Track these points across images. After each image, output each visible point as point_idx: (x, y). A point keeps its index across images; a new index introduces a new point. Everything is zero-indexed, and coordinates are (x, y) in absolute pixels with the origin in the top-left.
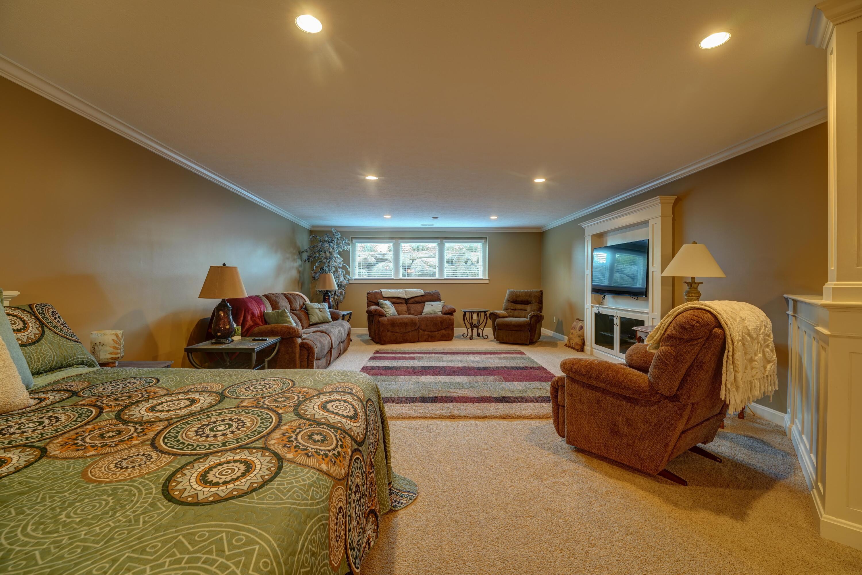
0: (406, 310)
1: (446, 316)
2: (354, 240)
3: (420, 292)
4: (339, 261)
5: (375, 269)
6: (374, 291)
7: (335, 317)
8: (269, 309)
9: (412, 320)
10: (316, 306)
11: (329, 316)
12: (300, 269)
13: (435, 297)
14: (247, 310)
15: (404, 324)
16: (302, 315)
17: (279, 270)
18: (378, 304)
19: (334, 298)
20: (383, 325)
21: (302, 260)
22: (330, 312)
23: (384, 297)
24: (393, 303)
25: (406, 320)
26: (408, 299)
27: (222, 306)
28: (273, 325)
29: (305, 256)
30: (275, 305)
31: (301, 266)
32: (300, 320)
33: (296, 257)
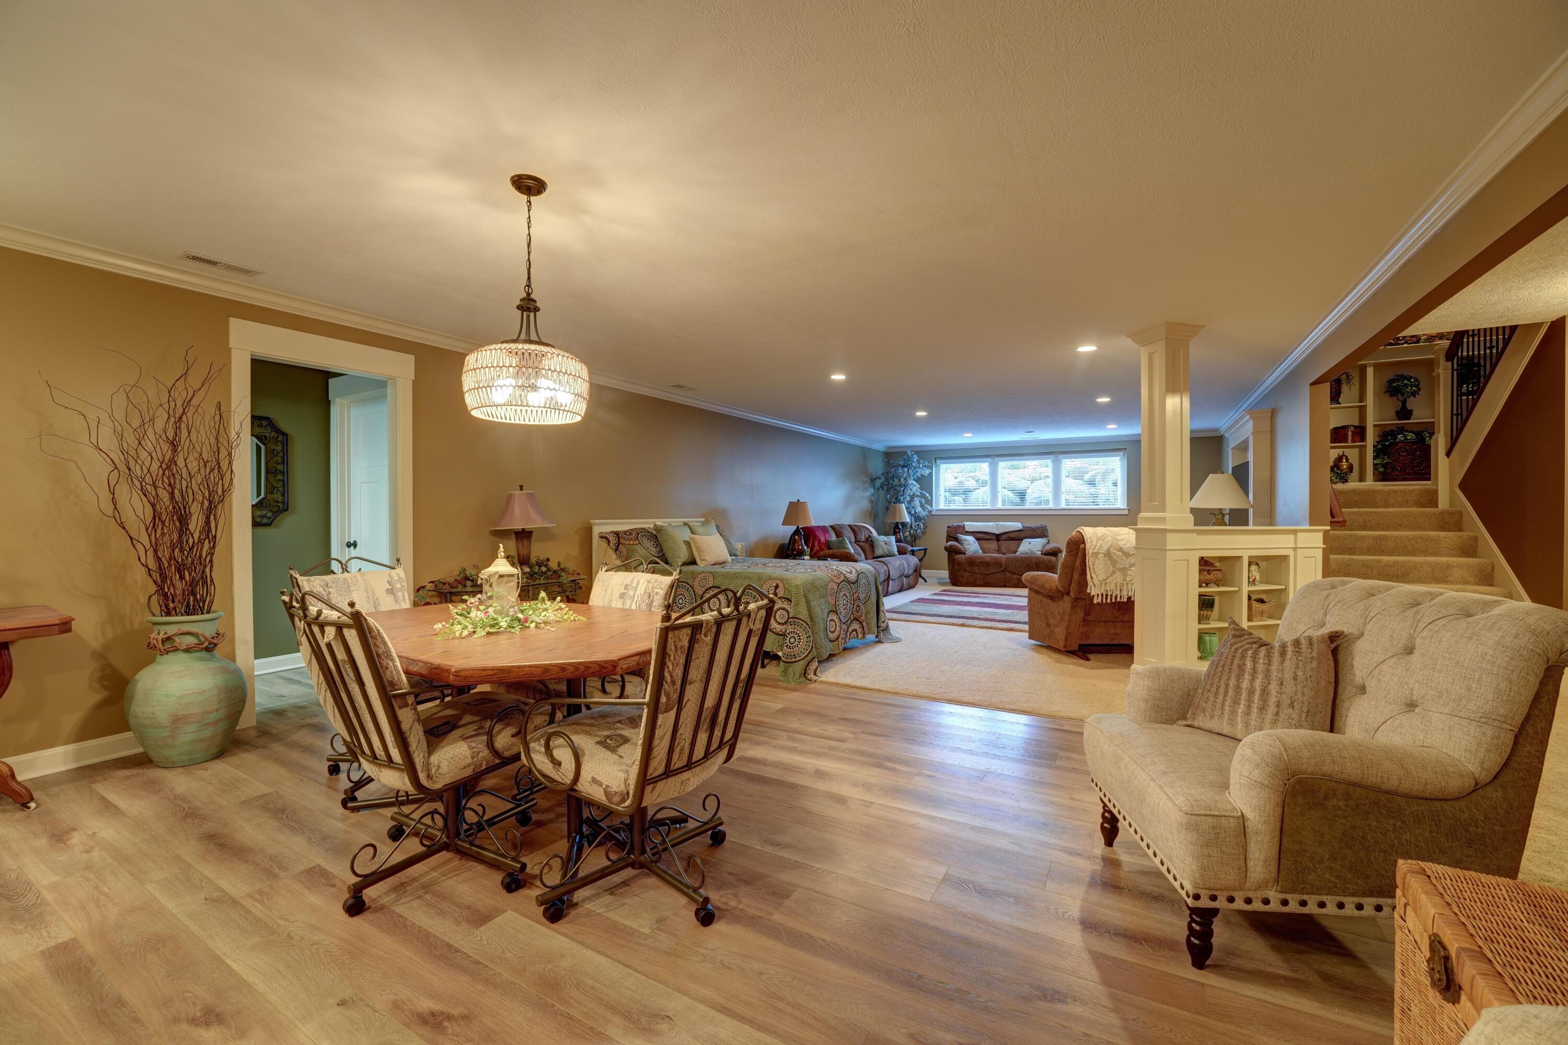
0: (996, 548)
1: (1046, 557)
2: (938, 461)
3: (1017, 525)
4: (914, 487)
5: (973, 495)
6: (955, 525)
7: (901, 552)
8: (833, 537)
9: (996, 559)
10: (883, 538)
11: (895, 550)
12: (873, 499)
13: (1040, 533)
14: (815, 537)
15: (985, 564)
16: (867, 547)
17: (848, 501)
18: (957, 540)
19: (909, 532)
20: (959, 564)
21: (874, 488)
22: (897, 546)
23: (967, 532)
24: (978, 539)
25: (989, 559)
26: (1000, 534)
27: (797, 532)
28: (835, 550)
29: (878, 483)
30: (839, 534)
31: (873, 495)
32: (864, 552)
33: (867, 485)
